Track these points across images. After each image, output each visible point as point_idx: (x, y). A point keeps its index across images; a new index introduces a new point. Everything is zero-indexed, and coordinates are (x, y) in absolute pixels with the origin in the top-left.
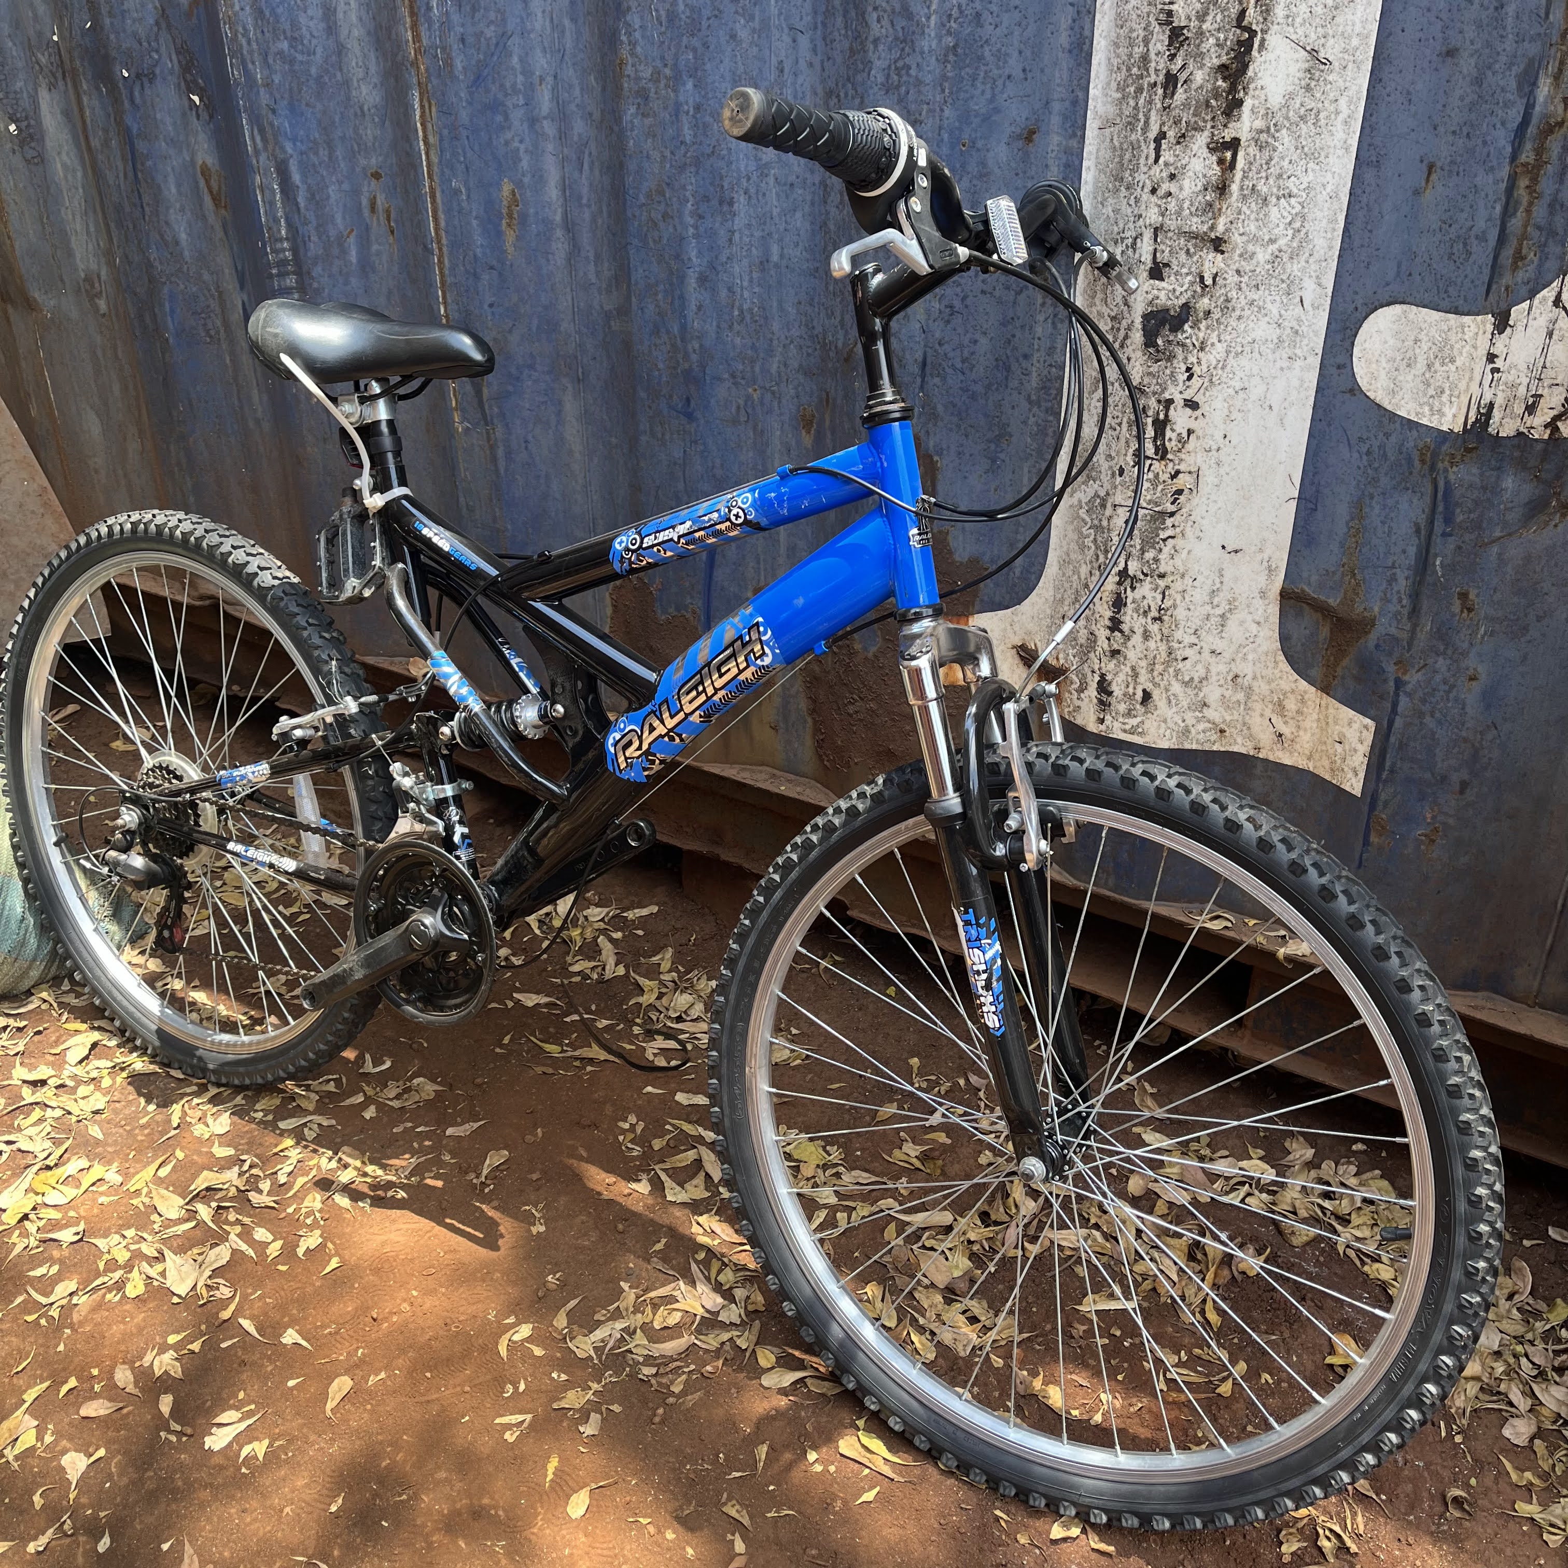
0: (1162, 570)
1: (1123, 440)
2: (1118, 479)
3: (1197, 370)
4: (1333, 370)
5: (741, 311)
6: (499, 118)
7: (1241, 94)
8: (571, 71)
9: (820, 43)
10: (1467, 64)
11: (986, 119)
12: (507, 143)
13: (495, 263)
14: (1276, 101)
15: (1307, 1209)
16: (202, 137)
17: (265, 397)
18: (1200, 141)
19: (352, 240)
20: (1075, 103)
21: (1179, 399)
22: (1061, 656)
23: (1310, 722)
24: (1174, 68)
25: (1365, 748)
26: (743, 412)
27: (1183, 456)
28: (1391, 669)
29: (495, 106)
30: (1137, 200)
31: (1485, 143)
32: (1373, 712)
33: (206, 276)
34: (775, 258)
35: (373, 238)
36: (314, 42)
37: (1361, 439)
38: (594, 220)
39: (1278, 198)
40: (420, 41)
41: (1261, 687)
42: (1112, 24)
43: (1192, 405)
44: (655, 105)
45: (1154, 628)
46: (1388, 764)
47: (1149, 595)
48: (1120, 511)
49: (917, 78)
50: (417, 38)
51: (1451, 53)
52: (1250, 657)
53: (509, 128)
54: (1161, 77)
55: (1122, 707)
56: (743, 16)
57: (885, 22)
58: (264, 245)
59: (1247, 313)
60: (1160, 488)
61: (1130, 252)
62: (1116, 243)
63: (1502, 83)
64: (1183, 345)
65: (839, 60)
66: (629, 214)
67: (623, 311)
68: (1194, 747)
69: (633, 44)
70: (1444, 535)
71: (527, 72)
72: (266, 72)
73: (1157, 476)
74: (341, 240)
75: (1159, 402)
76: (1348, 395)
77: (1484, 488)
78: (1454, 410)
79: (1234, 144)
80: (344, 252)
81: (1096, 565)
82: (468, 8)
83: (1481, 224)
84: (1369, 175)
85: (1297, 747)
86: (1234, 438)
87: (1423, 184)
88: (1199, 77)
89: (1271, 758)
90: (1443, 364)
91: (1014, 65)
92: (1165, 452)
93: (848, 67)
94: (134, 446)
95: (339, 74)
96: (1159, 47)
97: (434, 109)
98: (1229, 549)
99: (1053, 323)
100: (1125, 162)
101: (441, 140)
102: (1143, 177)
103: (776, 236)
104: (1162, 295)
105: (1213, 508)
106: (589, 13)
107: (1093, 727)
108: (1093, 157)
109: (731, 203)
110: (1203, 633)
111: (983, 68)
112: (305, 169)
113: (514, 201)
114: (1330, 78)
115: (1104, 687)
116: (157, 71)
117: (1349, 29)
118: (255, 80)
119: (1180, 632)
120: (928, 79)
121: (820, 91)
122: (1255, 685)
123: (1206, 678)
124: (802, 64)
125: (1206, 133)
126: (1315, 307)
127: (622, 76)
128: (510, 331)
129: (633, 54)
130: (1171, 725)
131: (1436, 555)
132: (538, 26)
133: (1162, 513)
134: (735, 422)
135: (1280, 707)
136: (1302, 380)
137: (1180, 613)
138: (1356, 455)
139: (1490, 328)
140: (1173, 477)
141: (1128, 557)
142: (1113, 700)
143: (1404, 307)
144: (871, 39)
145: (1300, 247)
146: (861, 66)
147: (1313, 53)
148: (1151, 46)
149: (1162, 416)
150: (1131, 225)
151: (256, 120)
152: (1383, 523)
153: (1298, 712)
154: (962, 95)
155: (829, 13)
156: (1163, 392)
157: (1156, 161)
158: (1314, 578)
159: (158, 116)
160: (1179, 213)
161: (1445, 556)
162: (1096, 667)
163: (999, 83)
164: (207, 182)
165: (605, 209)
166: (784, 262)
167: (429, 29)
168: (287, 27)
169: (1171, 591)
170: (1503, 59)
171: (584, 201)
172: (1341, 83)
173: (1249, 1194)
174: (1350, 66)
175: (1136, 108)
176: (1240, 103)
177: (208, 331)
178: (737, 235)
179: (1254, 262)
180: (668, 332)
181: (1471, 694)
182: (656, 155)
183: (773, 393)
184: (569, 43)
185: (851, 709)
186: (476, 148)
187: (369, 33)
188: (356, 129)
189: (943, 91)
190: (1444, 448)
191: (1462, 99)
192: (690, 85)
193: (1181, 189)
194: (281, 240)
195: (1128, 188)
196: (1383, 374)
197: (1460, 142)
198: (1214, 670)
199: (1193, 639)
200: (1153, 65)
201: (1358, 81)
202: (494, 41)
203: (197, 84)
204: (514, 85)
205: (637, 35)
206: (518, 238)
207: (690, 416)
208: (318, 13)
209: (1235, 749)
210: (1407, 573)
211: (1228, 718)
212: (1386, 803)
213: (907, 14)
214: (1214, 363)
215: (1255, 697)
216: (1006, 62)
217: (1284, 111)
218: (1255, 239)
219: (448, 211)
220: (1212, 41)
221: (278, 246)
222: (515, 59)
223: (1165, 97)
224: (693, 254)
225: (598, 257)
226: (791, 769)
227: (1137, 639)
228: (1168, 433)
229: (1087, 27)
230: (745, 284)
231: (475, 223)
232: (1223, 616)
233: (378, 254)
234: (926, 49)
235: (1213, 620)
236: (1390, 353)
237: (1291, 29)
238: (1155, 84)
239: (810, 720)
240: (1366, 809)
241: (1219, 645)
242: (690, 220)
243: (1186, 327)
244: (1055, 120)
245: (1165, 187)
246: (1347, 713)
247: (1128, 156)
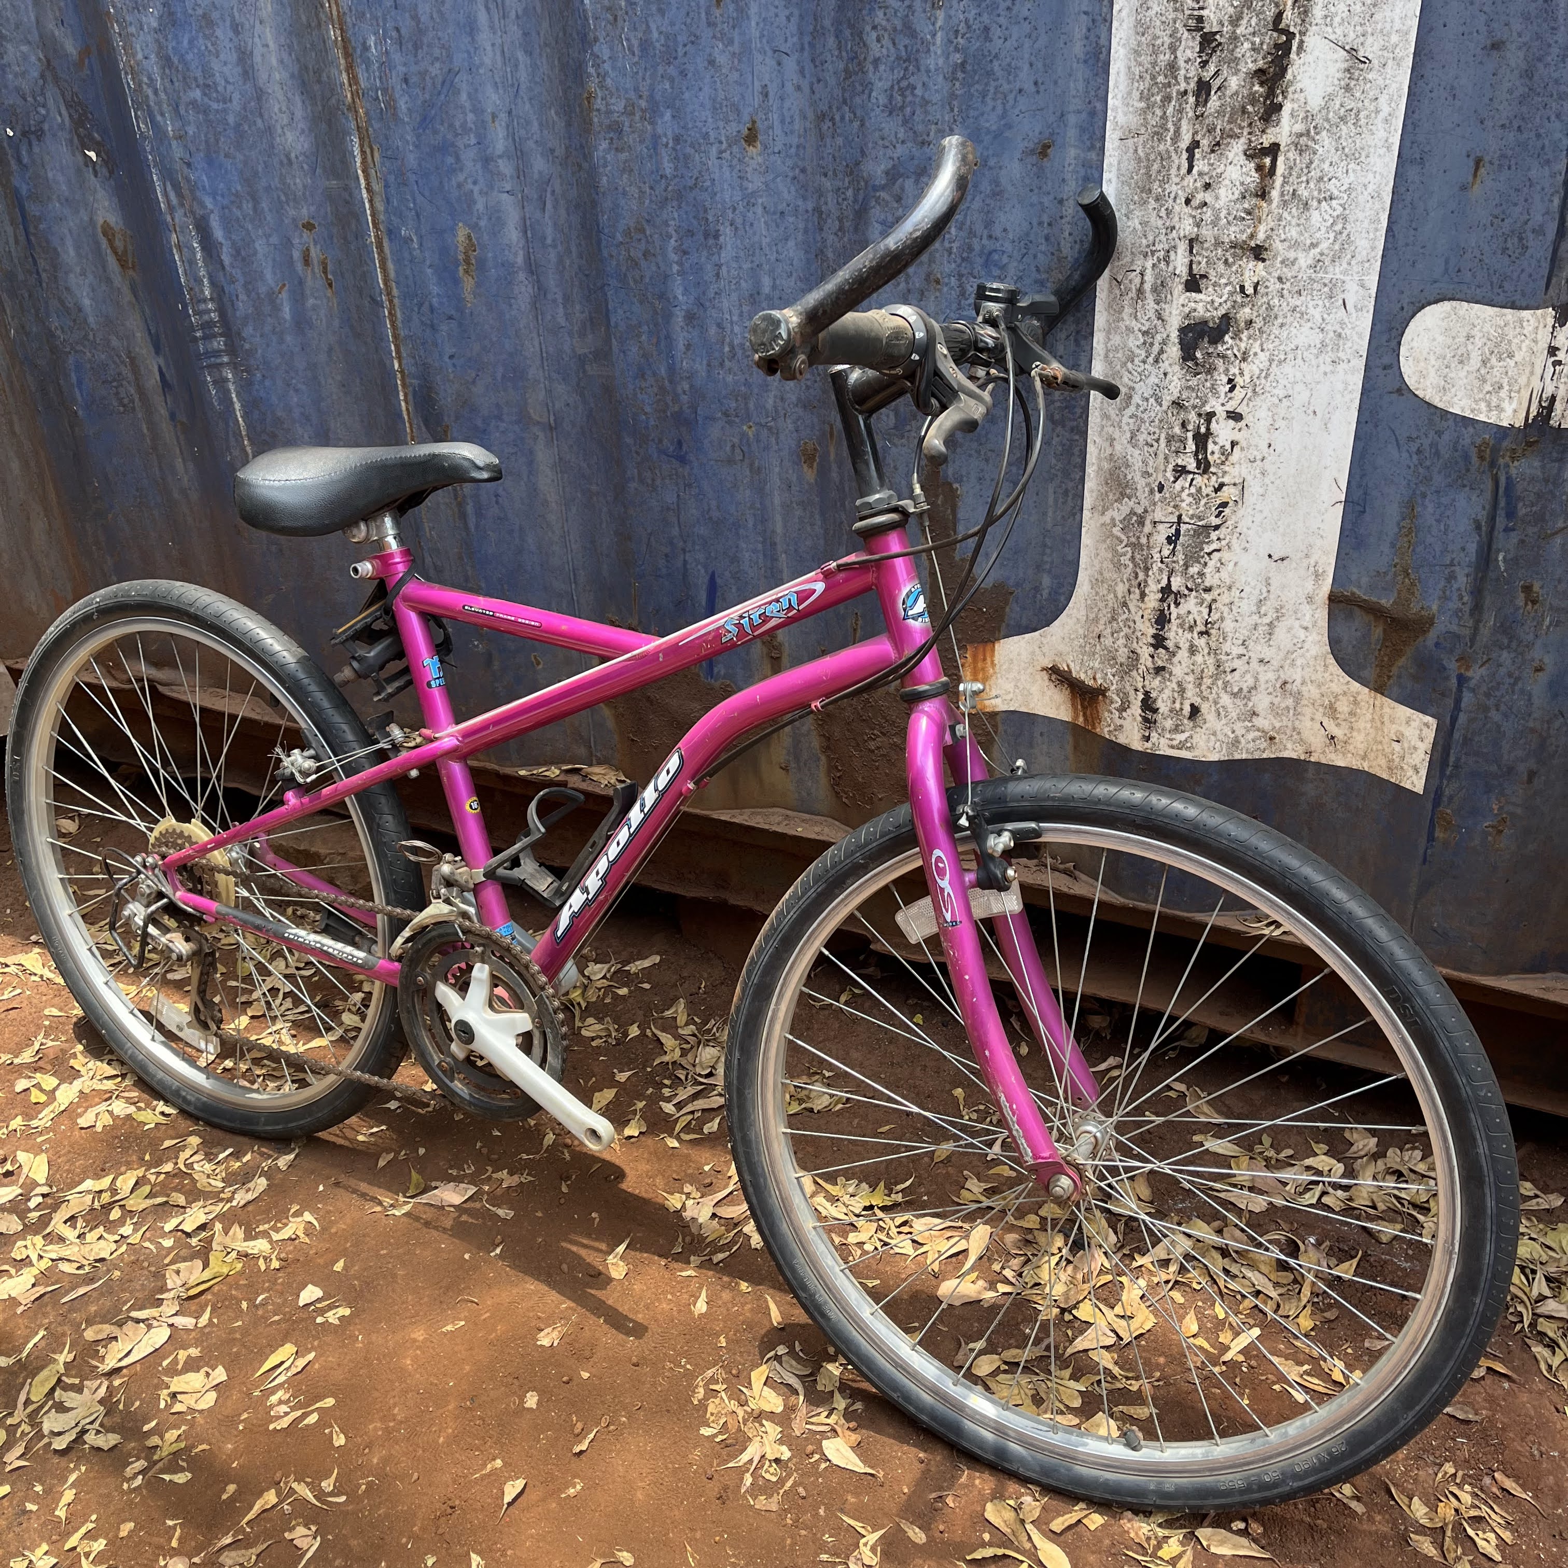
0: (1207, 584)
1: (1161, 457)
2: (1158, 496)
3: (1239, 381)
4: (1379, 371)
5: (732, 347)
6: (450, 160)
7: (1280, 98)
8: (527, 106)
9: (809, 66)
10: (1515, 57)
11: (997, 135)
12: (459, 186)
13: (453, 312)
14: (1315, 102)
15: (1384, 1201)
16: (101, 194)
17: (191, 466)
18: (1237, 148)
19: (284, 295)
20: (1093, 114)
21: (1221, 412)
22: (1098, 676)
23: (1363, 724)
24: (1207, 75)
25: (1427, 745)
26: (738, 451)
27: (1226, 468)
28: (1452, 666)
29: (444, 148)
30: (1169, 212)
31: (1538, 136)
32: (1434, 710)
33: (115, 342)
34: (766, 290)
35: (308, 292)
36: (230, 88)
37: (1410, 439)
38: (560, 261)
39: (1319, 202)
40: (357, 83)
41: (1311, 691)
42: (1132, 32)
43: (1235, 416)
44: (631, 139)
45: (1201, 642)
46: (1452, 759)
47: (1194, 610)
48: (1160, 527)
49: (923, 98)
50: (354, 80)
51: (1496, 46)
52: (1299, 662)
53: (461, 170)
54: (1193, 85)
55: (1169, 724)
56: (721, 40)
57: (886, 41)
58: (185, 307)
59: (1289, 319)
60: (1203, 502)
61: (1163, 265)
62: (1146, 256)
63: (1556, 75)
64: (1224, 357)
65: (832, 81)
66: (605, 253)
67: (602, 355)
68: (1244, 756)
69: (602, 76)
70: (1507, 530)
71: (478, 110)
72: (178, 124)
73: (1199, 490)
74: (272, 297)
75: (1200, 415)
76: (1395, 396)
77: (1546, 481)
78: (1514, 405)
79: (1274, 150)
80: (276, 309)
81: (1135, 583)
82: (410, 46)
83: (1538, 218)
84: (1413, 173)
85: (1351, 748)
86: (1279, 447)
87: (1470, 178)
88: (1234, 83)
89: (1324, 761)
90: (1500, 360)
91: (1025, 78)
92: (1208, 465)
93: (844, 90)
94: (39, 526)
95: (259, 121)
96: (1189, 54)
97: (376, 155)
98: (1275, 557)
99: (1076, 340)
100: (1153, 173)
101: (386, 186)
102: (1174, 188)
103: (766, 267)
104: (1200, 308)
105: (1258, 518)
106: (546, 45)
107: (1137, 745)
108: (1114, 169)
109: (716, 236)
110: (1251, 644)
111: (993, 84)
112: (228, 224)
113: (471, 246)
114: (1370, 76)
115: (1148, 705)
116: (46, 127)
117: (1388, 26)
118: (165, 133)
119: (1229, 643)
120: (936, 98)
121: (810, 115)
122: (1304, 689)
123: (1255, 688)
124: (789, 88)
125: (1243, 140)
126: (1358, 309)
127: (590, 109)
128: (474, 382)
129: (602, 86)
130: (1221, 737)
131: (1499, 551)
132: (487, 61)
133: (1206, 527)
134: (730, 461)
135: (1332, 711)
136: (1346, 384)
137: (1228, 625)
138: (1405, 455)
139: (1550, 321)
140: (1217, 490)
141: (1171, 573)
142: (1159, 717)
143: (1454, 303)
144: (870, 59)
145: (1342, 249)
146: (859, 88)
147: (1352, 52)
148: (1179, 54)
149: (1203, 430)
150: (1163, 238)
151: (168, 175)
152: (1438, 521)
153: (1350, 713)
154: (972, 113)
155: (818, 33)
156: (1203, 405)
157: (1190, 170)
158: (1365, 580)
159: (50, 175)
160: (1214, 223)
161: (1507, 551)
162: (1140, 685)
163: (1011, 97)
164: (111, 242)
165: (574, 249)
166: (777, 294)
167: (367, 70)
168: (199, 74)
169: (1218, 605)
170: (1555, 50)
171: (549, 241)
172: (1381, 82)
173: (1324, 1193)
174: (1390, 63)
175: (1164, 117)
176: (1280, 107)
177: (120, 401)
178: (724, 268)
179: (1296, 267)
180: (654, 374)
181: (1537, 686)
182: (634, 191)
183: (770, 429)
184: (523, 75)
185: (872, 745)
186: (427, 194)
187: (292, 76)
188: (282, 179)
189: (952, 110)
190: (1505, 444)
191: (1510, 92)
192: (668, 115)
193: (1217, 198)
194: (205, 301)
195: (1157, 200)
196: (1432, 372)
197: (1511, 136)
198: (1262, 678)
199: (1241, 650)
200: (1182, 72)
201: (1398, 79)
202: (440, 79)
203: (92, 139)
204: (464, 125)
205: (607, 66)
206: (478, 285)
207: (682, 460)
208: (233, 57)
209: (1285, 754)
210: (1467, 571)
211: (1278, 725)
212: (1451, 798)
213: (909, 30)
214: (1257, 372)
215: (1304, 702)
216: (1016, 76)
217: (1324, 112)
218: (1296, 245)
219: (398, 261)
220: (1247, 45)
221: (202, 306)
222: (464, 96)
223: (1197, 106)
224: (679, 292)
225: (567, 298)
226: (805, 807)
227: (1183, 654)
228: (1211, 447)
229: (1103, 36)
230: (735, 318)
231: (429, 271)
232: (1270, 624)
233: (315, 308)
234: (932, 67)
235: (1260, 628)
236: (1439, 351)
237: (1329, 29)
238: (1186, 92)
239: (823, 758)
240: (1429, 806)
241: (1267, 654)
242: (674, 257)
243: (1227, 338)
244: (1072, 134)
245: (1200, 197)
246: (1404, 711)
247: (1156, 167)
